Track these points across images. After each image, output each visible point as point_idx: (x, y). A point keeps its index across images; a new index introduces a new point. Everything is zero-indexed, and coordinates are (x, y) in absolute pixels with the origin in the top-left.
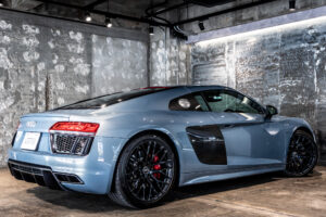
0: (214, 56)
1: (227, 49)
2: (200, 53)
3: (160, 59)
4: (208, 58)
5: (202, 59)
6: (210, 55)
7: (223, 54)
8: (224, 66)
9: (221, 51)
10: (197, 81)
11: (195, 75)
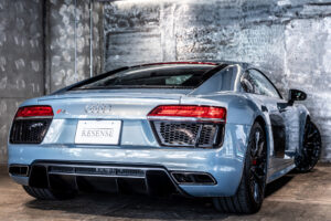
0: (142, 22)
1: (162, 14)
2: (118, 17)
3: (66, 19)
4: (132, 25)
5: (122, 25)
6: (135, 20)
7: (156, 21)
8: (158, 36)
9: (154, 16)
10: (114, 55)
11: (111, 47)
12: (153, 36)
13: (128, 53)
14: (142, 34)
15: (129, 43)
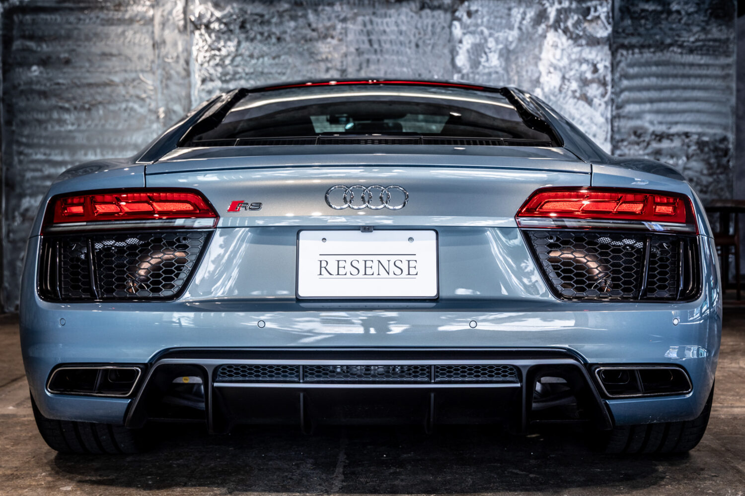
10: (26, 64)
11: (17, 44)
12: (131, 21)
13: (67, 62)
14: (102, 15)
15: (68, 37)
